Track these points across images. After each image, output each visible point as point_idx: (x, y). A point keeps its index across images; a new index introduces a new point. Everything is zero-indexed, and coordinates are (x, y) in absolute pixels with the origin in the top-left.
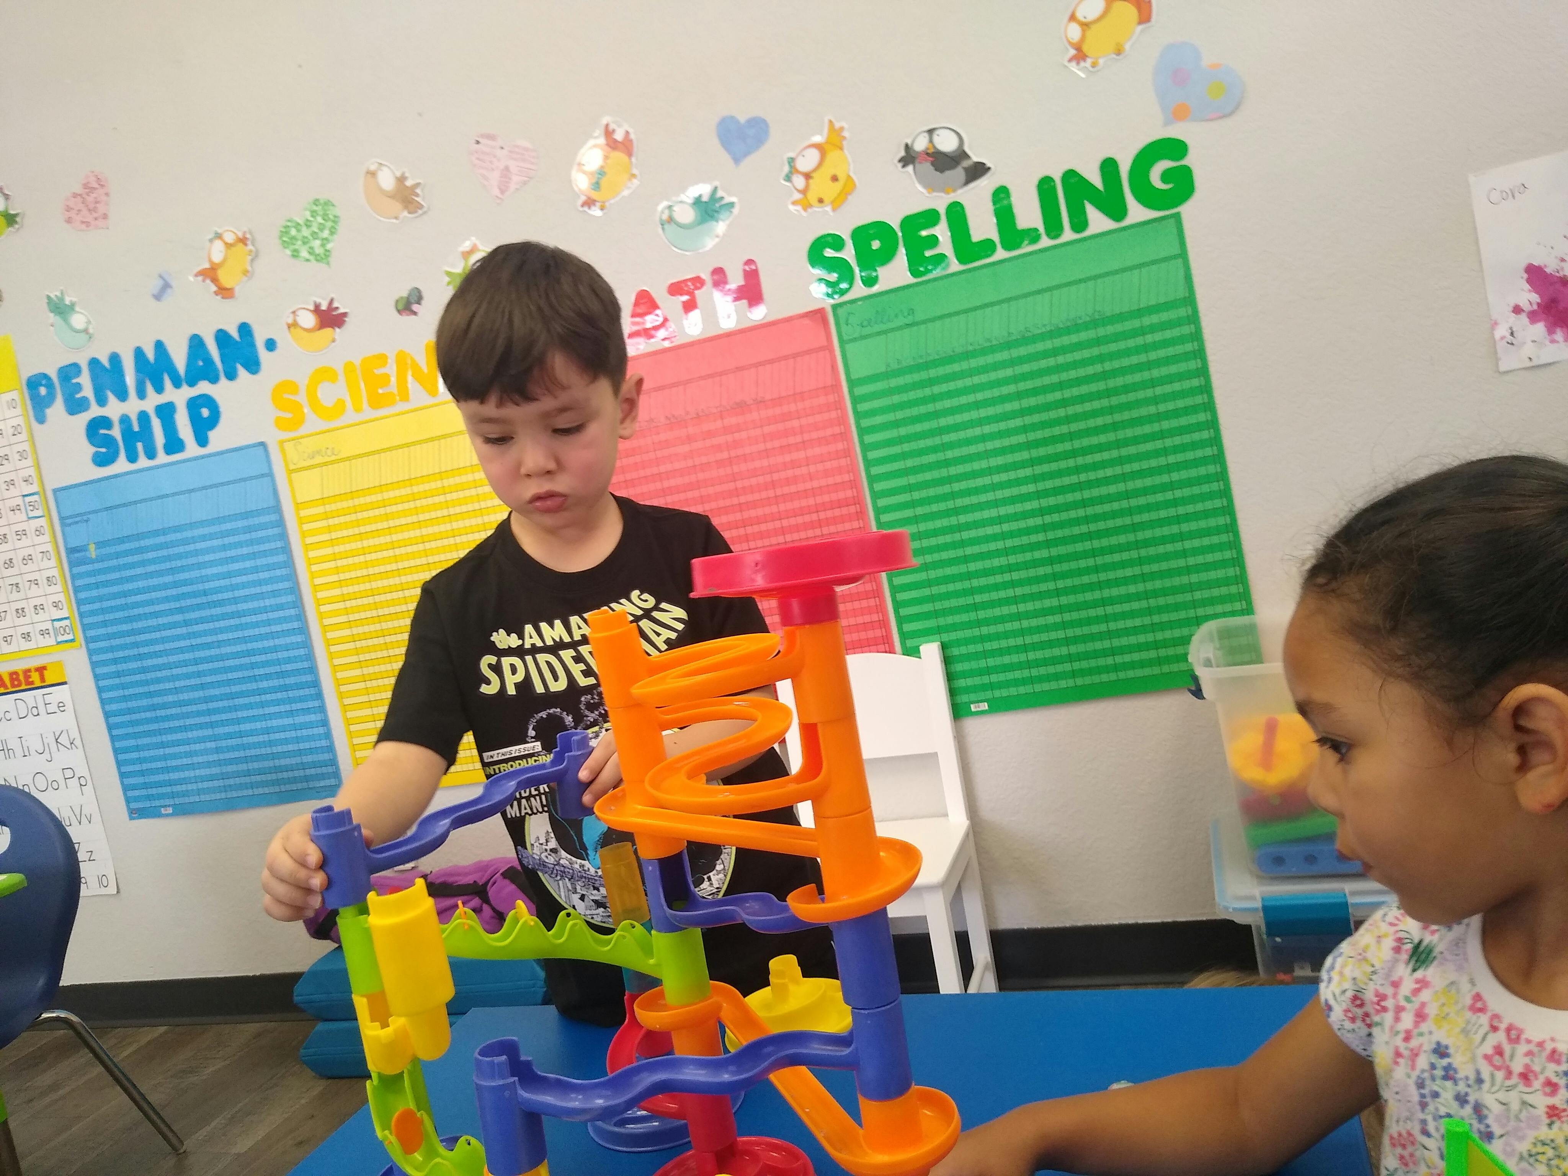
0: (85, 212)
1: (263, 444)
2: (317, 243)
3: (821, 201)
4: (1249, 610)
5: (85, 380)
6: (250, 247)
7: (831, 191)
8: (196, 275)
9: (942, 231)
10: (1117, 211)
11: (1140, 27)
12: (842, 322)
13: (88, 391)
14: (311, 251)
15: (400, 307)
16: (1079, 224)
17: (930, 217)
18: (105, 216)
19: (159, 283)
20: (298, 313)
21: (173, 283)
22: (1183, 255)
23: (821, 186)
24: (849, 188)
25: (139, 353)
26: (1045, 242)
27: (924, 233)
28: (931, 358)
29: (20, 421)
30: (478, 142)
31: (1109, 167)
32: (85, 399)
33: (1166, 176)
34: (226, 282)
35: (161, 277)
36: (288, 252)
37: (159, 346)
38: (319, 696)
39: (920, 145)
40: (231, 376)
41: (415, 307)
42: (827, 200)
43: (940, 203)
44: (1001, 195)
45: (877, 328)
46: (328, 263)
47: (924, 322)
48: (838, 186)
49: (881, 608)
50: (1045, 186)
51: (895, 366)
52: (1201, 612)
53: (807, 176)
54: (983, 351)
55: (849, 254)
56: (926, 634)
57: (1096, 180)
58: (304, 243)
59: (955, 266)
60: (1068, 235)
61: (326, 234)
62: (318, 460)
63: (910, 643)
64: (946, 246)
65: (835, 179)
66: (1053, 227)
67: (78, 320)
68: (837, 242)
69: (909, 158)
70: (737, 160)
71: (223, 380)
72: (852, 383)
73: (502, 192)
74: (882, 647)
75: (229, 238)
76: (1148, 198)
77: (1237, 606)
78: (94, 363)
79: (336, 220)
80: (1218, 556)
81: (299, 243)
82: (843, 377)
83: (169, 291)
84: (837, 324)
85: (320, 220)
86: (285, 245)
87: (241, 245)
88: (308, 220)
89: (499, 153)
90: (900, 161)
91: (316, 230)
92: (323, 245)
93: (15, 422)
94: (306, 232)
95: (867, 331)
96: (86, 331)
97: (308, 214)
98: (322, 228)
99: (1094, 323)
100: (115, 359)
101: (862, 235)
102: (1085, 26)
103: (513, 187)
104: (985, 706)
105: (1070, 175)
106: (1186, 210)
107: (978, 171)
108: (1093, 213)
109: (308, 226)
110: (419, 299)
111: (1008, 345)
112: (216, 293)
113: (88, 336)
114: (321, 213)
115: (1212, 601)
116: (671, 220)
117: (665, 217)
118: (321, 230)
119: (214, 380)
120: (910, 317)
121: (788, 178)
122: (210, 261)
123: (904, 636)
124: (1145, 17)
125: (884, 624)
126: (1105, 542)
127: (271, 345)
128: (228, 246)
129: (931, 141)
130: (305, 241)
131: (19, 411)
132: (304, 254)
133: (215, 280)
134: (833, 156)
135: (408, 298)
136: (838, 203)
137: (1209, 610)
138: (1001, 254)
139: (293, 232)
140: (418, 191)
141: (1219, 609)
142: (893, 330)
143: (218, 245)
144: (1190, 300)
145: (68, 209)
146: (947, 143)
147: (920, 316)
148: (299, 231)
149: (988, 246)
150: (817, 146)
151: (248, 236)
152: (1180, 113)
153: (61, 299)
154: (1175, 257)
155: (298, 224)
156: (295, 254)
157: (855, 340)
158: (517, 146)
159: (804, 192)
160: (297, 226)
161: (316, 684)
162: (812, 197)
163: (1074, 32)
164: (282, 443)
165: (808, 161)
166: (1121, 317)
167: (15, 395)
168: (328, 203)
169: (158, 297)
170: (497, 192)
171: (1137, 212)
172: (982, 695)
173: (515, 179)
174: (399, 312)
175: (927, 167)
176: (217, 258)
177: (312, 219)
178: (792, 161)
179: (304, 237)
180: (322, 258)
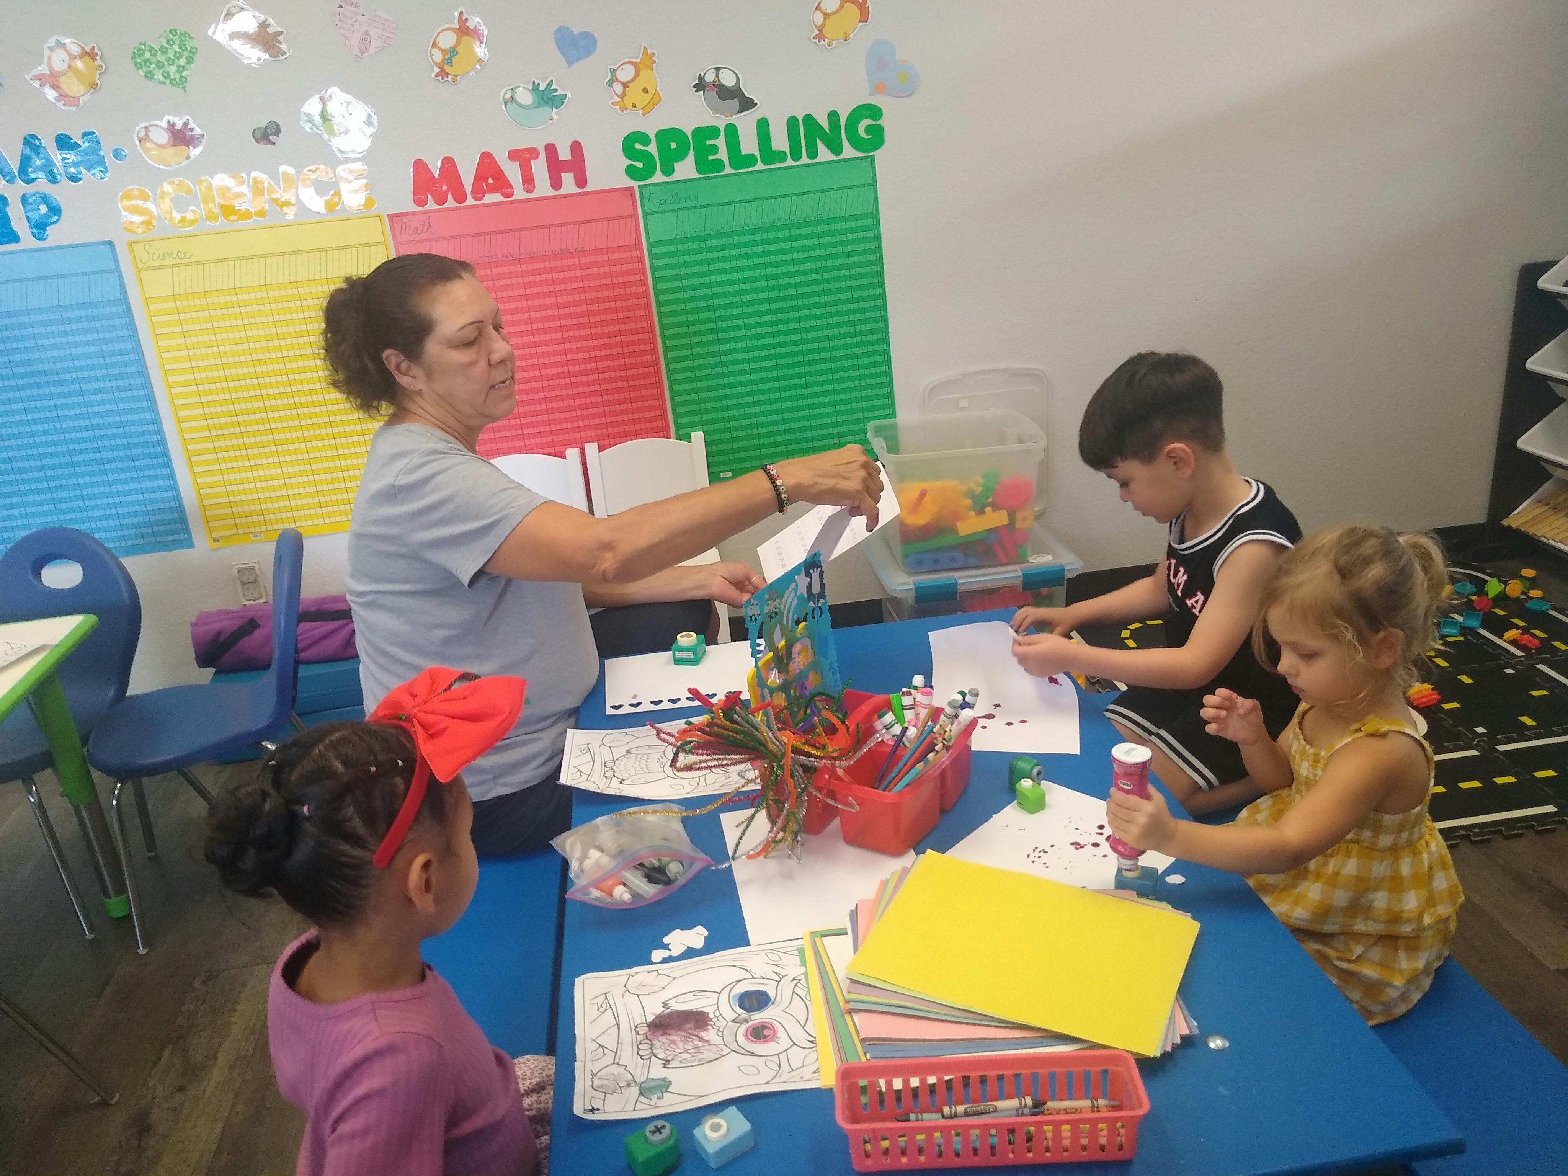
1: (110, 243)
2: (173, 69)
3: (634, 106)
4: (893, 415)
6: (99, 62)
7: (642, 100)
8: (33, 78)
9: (721, 142)
10: (836, 149)
11: (860, 24)
12: (646, 201)
14: (166, 75)
15: (258, 136)
16: (813, 154)
17: (713, 132)
20: (150, 129)
22: (874, 184)
23: (635, 95)
24: (655, 101)
26: (790, 162)
27: (708, 143)
28: (708, 233)
30: (341, 7)
31: (833, 116)
33: (868, 130)
34: (69, 90)
36: (142, 72)
38: (168, 464)
39: (710, 78)
40: (74, 178)
41: (272, 138)
42: (639, 106)
43: (721, 122)
44: (763, 126)
45: (671, 207)
46: (184, 88)
47: (706, 206)
48: (648, 97)
49: (663, 407)
50: (792, 122)
51: (681, 235)
52: (866, 415)
53: (625, 85)
54: (743, 233)
55: (653, 149)
56: (694, 425)
57: (825, 125)
58: (159, 67)
59: (728, 170)
60: (805, 160)
61: (182, 62)
62: (168, 261)
63: (682, 432)
64: (723, 154)
65: (646, 91)
66: (796, 154)
68: (643, 138)
69: (701, 86)
70: (570, 63)
71: (64, 182)
72: (650, 245)
73: (362, 52)
74: (661, 434)
75: (74, 49)
76: (856, 142)
77: (887, 412)
79: (194, 51)
80: (878, 380)
81: (154, 66)
82: (644, 239)
84: (642, 203)
85: (176, 48)
86: (138, 65)
87: (88, 58)
88: (162, 46)
89: (360, 18)
90: (694, 87)
91: (172, 57)
92: (178, 71)
94: (160, 57)
95: (664, 207)
97: (164, 42)
98: (178, 56)
99: (817, 222)
101: (664, 136)
102: (826, 15)
103: (372, 50)
104: (729, 474)
105: (808, 118)
106: (878, 154)
107: (747, 104)
108: (821, 146)
109: (163, 52)
110: (278, 132)
111: (759, 230)
112: (56, 97)
114: (177, 42)
115: (872, 408)
116: (512, 99)
117: (508, 96)
118: (178, 58)
119: (54, 180)
120: (695, 202)
121: (610, 84)
122: (50, 67)
123: (678, 427)
124: (864, 18)
125: (664, 417)
126: (813, 368)
127: (119, 154)
128: (72, 56)
129: (717, 76)
130: (159, 65)
132: (159, 76)
133: (55, 85)
134: (644, 73)
135: (266, 129)
136: (647, 110)
137: (871, 414)
138: (760, 166)
139: (147, 55)
140: (280, 38)
141: (876, 413)
142: (682, 209)
143: (61, 54)
144: (875, 214)
146: (728, 80)
147: (702, 202)
148: (153, 55)
149: (751, 160)
150: (634, 64)
151: (96, 51)
152: (879, 89)
154: (869, 185)
155: (153, 49)
156: (149, 76)
157: (654, 213)
158: (379, 17)
159: (622, 96)
161: (165, 454)
162: (628, 101)
163: (819, 18)
164: (131, 244)
165: (626, 73)
166: (834, 220)
168: (185, 35)
170: (358, 53)
171: (849, 152)
172: (727, 467)
173: (375, 44)
174: (256, 140)
175: (713, 94)
176: (58, 65)
177: (168, 46)
178: (613, 72)
179: (159, 62)
180: (177, 83)
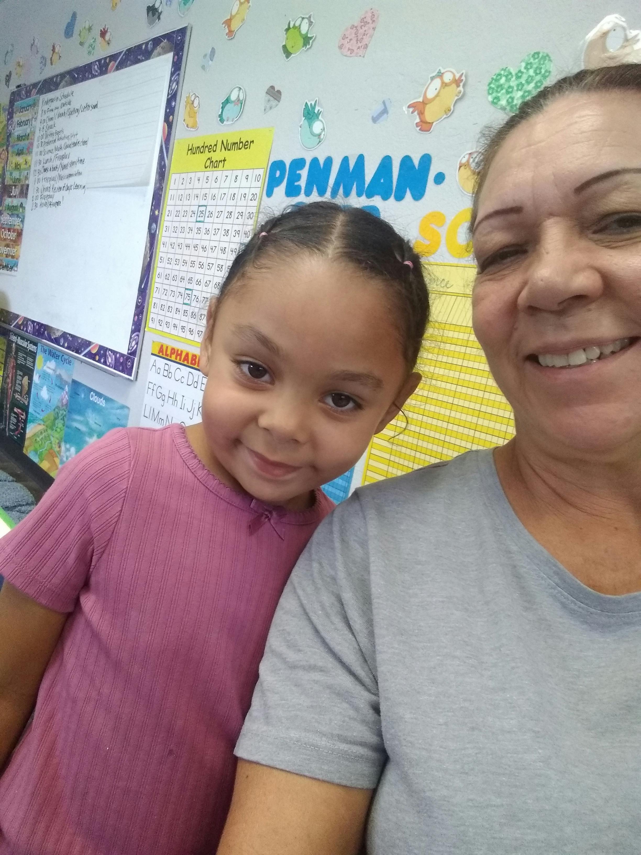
0: (354, 41)
5: (304, 173)
6: (461, 89)
8: (409, 107)
13: (303, 183)
18: (366, 46)
19: (380, 108)
21: (390, 112)
25: (346, 160)
29: (257, 191)
32: (299, 187)
34: (428, 117)
35: (384, 102)
36: (490, 98)
37: (361, 159)
40: (399, 198)
58: (508, 92)
67: (317, 127)
71: (392, 199)
75: (448, 78)
78: (315, 161)
81: (504, 91)
83: (385, 115)
85: (531, 72)
86: (490, 91)
87: (454, 86)
88: (520, 71)
91: (524, 82)
92: (522, 97)
93: (254, 191)
94: (513, 83)
96: (319, 135)
97: (523, 66)
98: (530, 80)
100: (329, 161)
109: (518, 77)
112: (417, 125)
113: (318, 140)
114: (536, 66)
118: (528, 82)
119: (385, 198)
122: (425, 96)
127: (440, 178)
128: (444, 85)
131: (259, 184)
133: (421, 114)
139: (503, 80)
143: (437, 83)
145: (344, 37)
148: (508, 80)
151: (463, 78)
153: (314, 108)
155: (511, 73)
160: (508, 76)
167: (261, 172)
168: (547, 57)
169: (375, 120)
176: (431, 94)
177: (525, 71)
179: (510, 87)
